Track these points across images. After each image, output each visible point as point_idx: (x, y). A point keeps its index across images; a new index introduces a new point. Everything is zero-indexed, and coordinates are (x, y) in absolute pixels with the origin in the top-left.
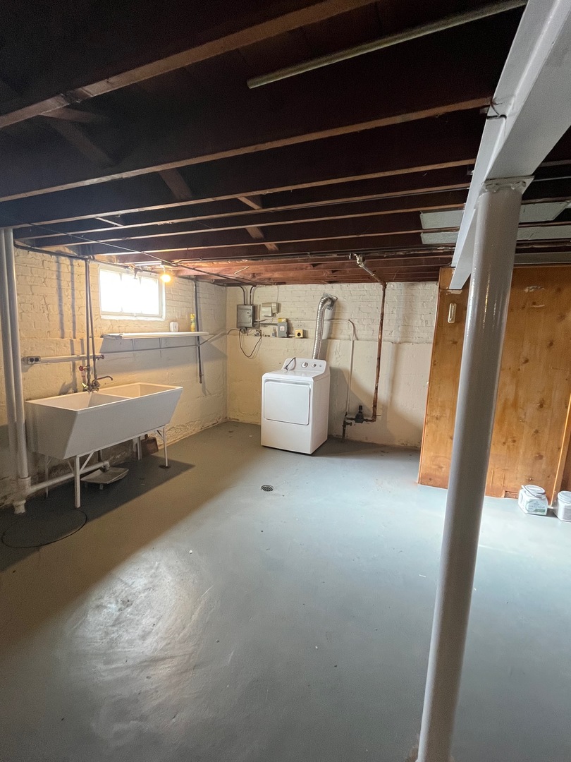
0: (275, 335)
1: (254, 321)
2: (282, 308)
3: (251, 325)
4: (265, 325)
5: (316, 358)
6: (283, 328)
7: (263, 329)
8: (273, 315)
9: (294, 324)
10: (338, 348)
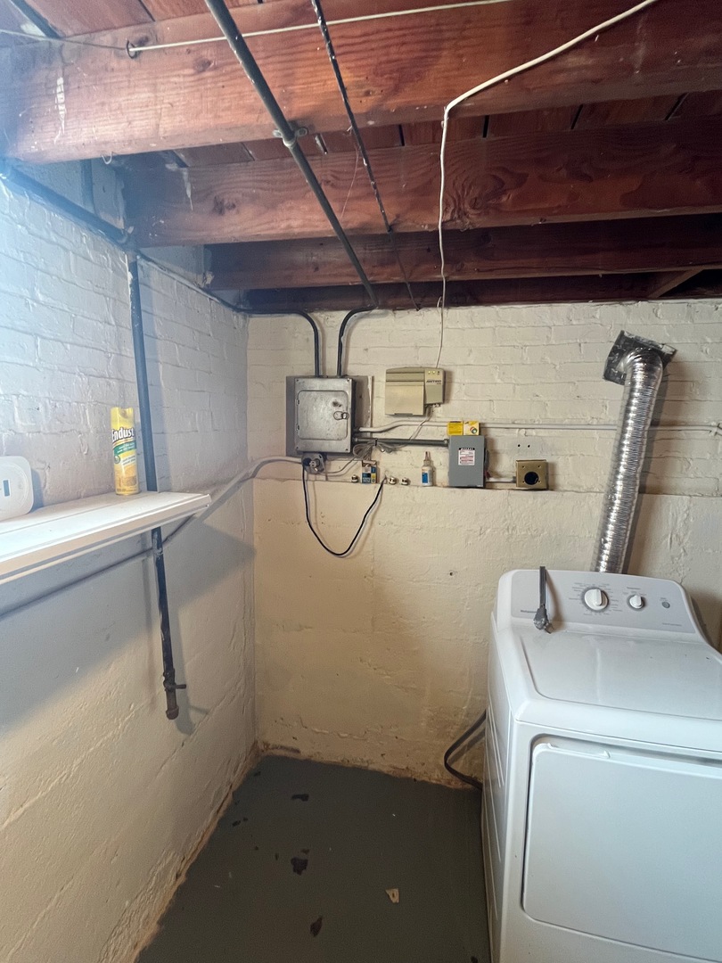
0: (429, 478)
1: (355, 432)
2: (456, 389)
3: (345, 445)
4: (394, 445)
5: (612, 569)
6: (468, 457)
7: (386, 461)
8: (428, 409)
9: (503, 441)
10: (680, 524)
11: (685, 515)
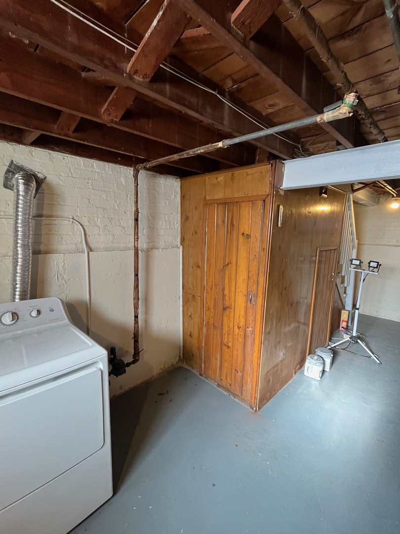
10: (61, 268)
11: (63, 264)
